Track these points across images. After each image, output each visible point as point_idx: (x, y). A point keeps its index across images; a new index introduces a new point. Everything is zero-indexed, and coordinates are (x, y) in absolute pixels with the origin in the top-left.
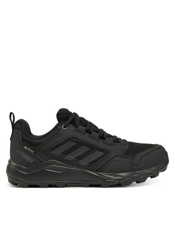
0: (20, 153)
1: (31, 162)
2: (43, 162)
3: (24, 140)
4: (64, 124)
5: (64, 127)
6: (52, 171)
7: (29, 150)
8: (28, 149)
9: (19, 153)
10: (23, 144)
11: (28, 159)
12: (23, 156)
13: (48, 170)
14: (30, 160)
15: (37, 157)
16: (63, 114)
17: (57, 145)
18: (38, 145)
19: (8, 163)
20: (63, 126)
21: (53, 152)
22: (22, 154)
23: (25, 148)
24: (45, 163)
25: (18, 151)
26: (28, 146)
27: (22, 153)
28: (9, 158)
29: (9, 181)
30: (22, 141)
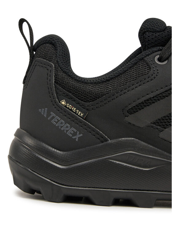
0: (49, 115)
1: (77, 138)
2: (107, 140)
3: (60, 85)
4: (159, 52)
5: (159, 60)
6: (125, 164)
7: (71, 110)
8: (70, 106)
9: (45, 116)
10: (57, 93)
11: (69, 130)
12: (57, 123)
13: (118, 162)
14: (75, 134)
15: (90, 127)
16: (156, 32)
17: (142, 103)
18: (95, 97)
19: (12, 137)
20: (158, 56)
21: (130, 119)
22: (53, 117)
23: (63, 103)
24: (111, 144)
25: (44, 112)
26: (69, 100)
27: (54, 115)
28: (18, 126)
29: (16, 183)
30: (55, 87)
